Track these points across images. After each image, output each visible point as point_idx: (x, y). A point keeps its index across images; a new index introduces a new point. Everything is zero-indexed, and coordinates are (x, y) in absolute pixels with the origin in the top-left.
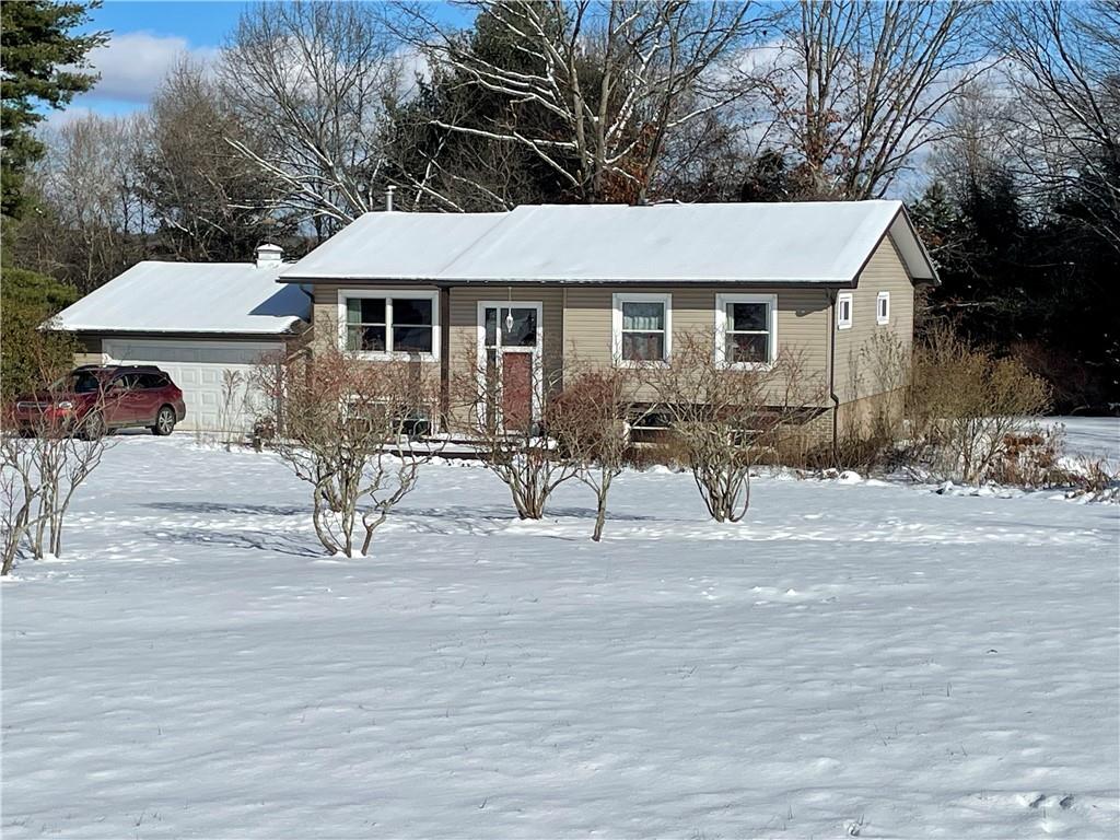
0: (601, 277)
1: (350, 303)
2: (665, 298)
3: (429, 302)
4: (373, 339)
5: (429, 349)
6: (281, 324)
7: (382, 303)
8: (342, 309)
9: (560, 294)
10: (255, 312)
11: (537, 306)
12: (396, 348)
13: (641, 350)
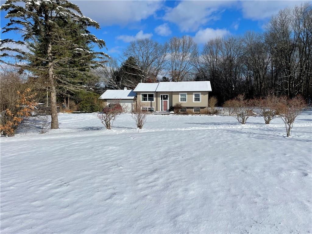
0: (179, 91)
1: (142, 95)
2: (186, 93)
3: (153, 94)
4: (145, 99)
5: (153, 100)
6: (133, 98)
7: (147, 95)
8: (141, 95)
9: (172, 93)
10: (128, 96)
11: (168, 95)
12: (149, 101)
13: (183, 100)
